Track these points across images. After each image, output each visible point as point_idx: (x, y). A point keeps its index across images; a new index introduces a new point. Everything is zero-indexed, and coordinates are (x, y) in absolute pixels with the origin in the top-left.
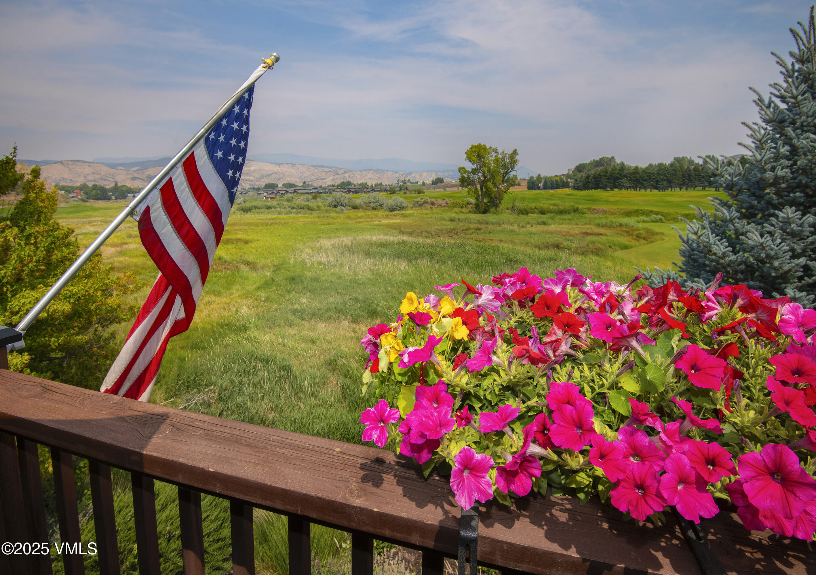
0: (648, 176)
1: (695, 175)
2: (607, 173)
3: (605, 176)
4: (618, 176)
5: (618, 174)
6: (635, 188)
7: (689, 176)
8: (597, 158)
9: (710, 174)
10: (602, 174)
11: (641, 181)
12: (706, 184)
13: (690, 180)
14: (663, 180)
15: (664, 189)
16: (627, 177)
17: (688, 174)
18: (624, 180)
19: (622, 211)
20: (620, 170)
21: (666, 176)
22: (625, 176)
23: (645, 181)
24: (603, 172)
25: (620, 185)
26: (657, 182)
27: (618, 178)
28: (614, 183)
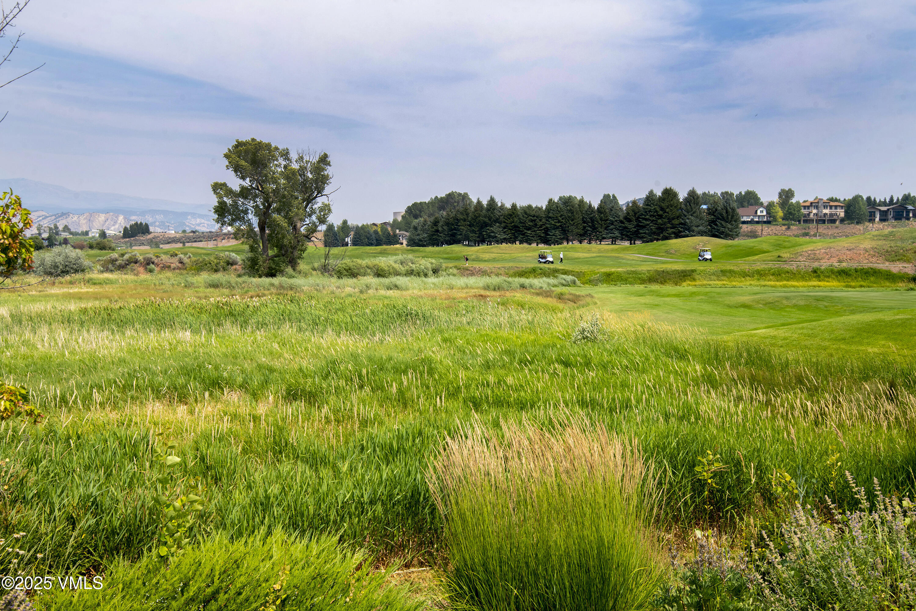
0: (532, 221)
1: (601, 220)
2: (467, 215)
3: (465, 220)
4: (486, 220)
5: (485, 216)
6: (512, 241)
7: (592, 220)
8: (442, 194)
9: (621, 218)
10: (460, 216)
11: (521, 229)
12: (617, 233)
13: (594, 228)
14: (556, 228)
15: (558, 242)
16: (500, 223)
17: (591, 219)
18: (496, 228)
19: (511, 272)
20: (488, 210)
21: (559, 222)
22: (497, 221)
23: (528, 229)
24: (462, 213)
25: (490, 236)
26: (546, 231)
27: (486, 224)
28: (481, 234)
